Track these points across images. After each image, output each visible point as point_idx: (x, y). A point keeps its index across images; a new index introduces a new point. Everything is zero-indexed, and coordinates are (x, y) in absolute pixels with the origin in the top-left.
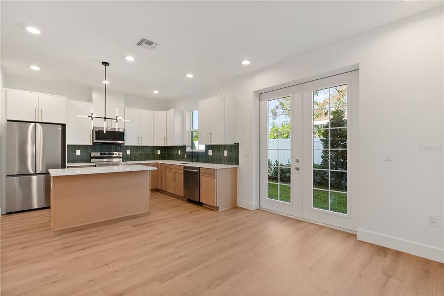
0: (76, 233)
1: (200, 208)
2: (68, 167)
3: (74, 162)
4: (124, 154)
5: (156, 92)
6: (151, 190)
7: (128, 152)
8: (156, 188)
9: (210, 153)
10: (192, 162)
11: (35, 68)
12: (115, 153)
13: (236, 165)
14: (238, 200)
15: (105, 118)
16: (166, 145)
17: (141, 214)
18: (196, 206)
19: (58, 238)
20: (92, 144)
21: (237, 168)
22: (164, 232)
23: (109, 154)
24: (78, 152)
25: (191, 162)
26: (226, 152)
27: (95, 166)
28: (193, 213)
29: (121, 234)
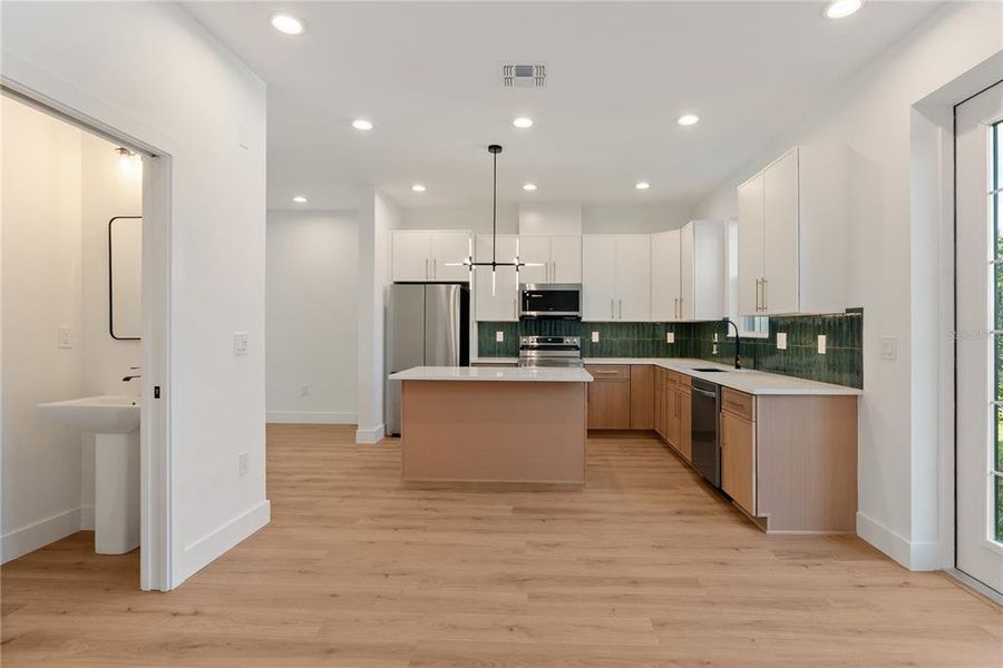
0: (423, 494)
1: (718, 507)
2: (474, 365)
3: (492, 354)
4: (587, 340)
5: (643, 186)
6: (589, 430)
7: (595, 337)
8: (651, 427)
9: (782, 341)
10: (738, 367)
11: (419, 188)
12: (564, 338)
13: (852, 386)
14: (859, 513)
15: (494, 264)
16: (678, 320)
17: (563, 485)
18: (711, 499)
19: (409, 496)
20: (517, 320)
21: (856, 396)
22: (557, 545)
23: (554, 341)
24: (500, 336)
25: (733, 368)
26: (822, 339)
27: (516, 365)
28: (683, 518)
29: (478, 519)
